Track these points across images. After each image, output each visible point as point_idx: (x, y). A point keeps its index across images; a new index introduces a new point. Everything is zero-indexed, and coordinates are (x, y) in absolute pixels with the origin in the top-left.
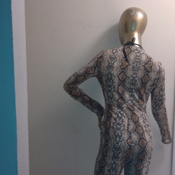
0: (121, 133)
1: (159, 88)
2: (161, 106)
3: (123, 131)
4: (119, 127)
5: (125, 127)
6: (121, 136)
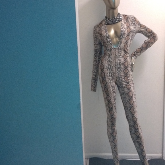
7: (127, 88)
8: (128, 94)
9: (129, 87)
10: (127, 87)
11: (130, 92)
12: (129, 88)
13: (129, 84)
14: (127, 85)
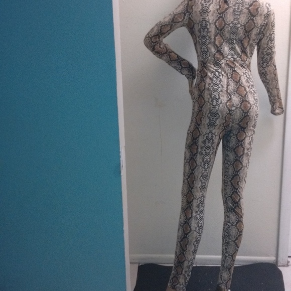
0: (219, 95)
1: (267, 37)
2: (270, 62)
3: (221, 93)
4: (216, 88)
5: (223, 87)
6: (219, 98)
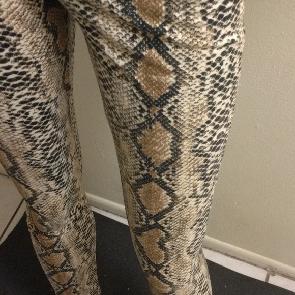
7: (137, 86)
8: (134, 139)
9: (160, 85)
10: (139, 77)
11: (158, 125)
12: (155, 95)
13: (163, 52)
14: (137, 57)
